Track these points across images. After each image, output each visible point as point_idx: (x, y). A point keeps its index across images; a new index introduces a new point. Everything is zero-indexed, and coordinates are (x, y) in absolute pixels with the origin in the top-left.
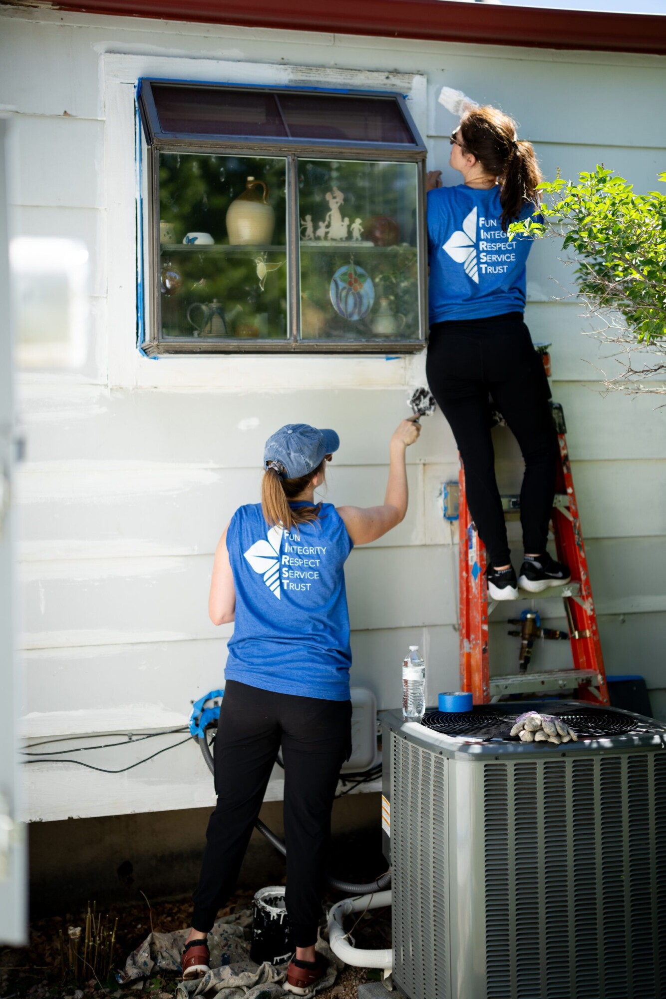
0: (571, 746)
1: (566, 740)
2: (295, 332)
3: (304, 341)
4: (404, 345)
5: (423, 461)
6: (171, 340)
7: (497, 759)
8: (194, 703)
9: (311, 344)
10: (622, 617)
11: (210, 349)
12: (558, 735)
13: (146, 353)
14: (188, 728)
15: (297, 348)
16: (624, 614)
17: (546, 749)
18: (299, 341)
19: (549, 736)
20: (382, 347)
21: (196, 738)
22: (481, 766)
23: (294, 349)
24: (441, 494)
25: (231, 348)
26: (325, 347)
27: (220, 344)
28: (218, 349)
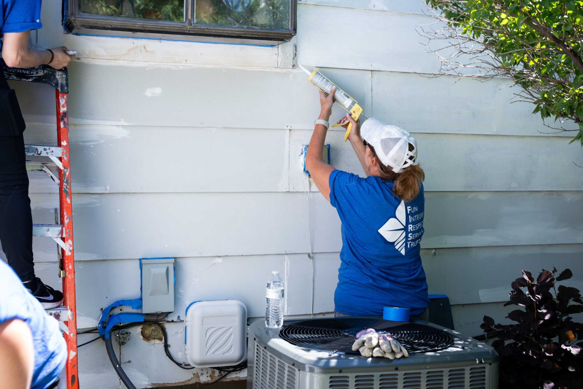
0: (403, 361)
1: (399, 356)
2: (190, 17)
3: (197, 25)
4: (276, 33)
5: (289, 128)
6: (87, 17)
7: (340, 372)
8: (104, 309)
9: (202, 27)
10: (434, 251)
11: (119, 27)
12: (393, 352)
13: (69, 29)
14: (97, 329)
15: (192, 31)
16: (435, 249)
17: (382, 363)
18: (193, 25)
19: (385, 352)
20: (259, 34)
21: (103, 337)
22: (327, 378)
23: (189, 31)
24: (302, 154)
25: (137, 27)
26: (214, 31)
27: (127, 23)
28: (129, 28)
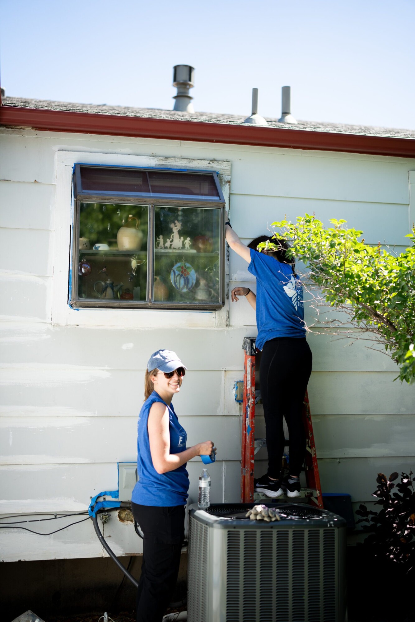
0: (276, 523)
1: (273, 519)
2: (150, 297)
3: (155, 302)
4: (210, 306)
5: (224, 369)
6: (83, 300)
7: (235, 528)
8: (92, 498)
9: (159, 304)
10: (338, 460)
11: (104, 306)
12: (269, 517)
13: (72, 307)
14: (88, 512)
15: (152, 306)
16: (340, 458)
17: (263, 524)
18: (152, 302)
19: (264, 517)
20: (198, 306)
21: (91, 517)
22: (225, 532)
23: (150, 306)
24: (234, 388)
25: (115, 305)
26: (167, 306)
27: (109, 303)
28: (110, 306)
